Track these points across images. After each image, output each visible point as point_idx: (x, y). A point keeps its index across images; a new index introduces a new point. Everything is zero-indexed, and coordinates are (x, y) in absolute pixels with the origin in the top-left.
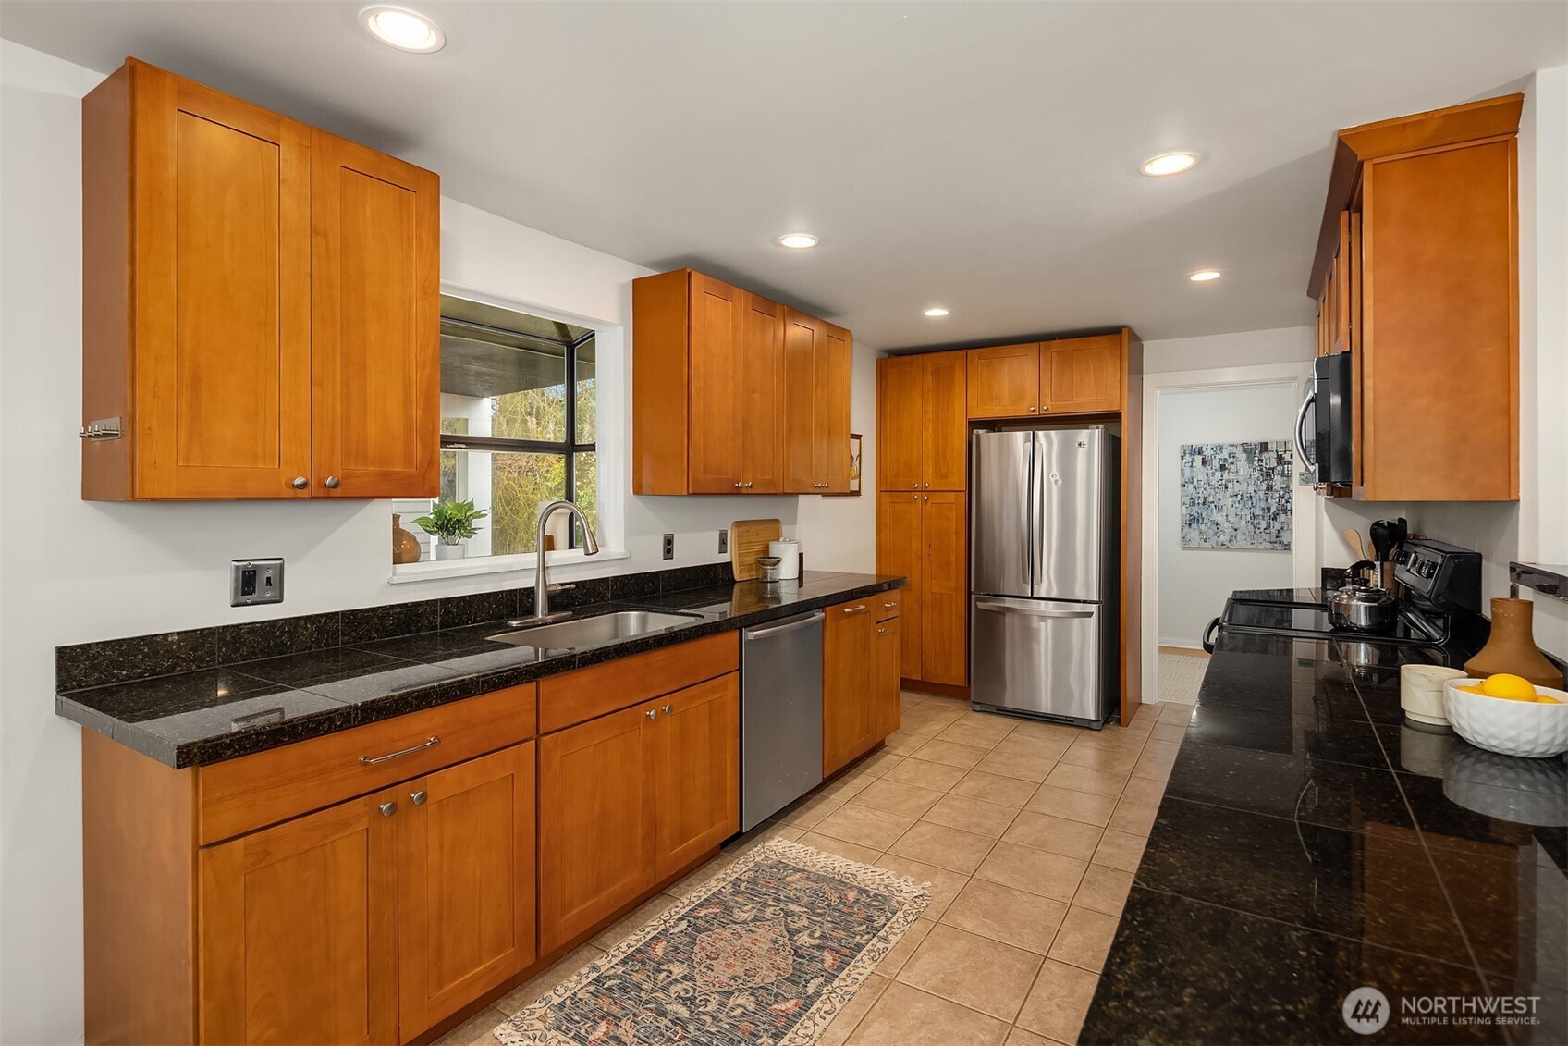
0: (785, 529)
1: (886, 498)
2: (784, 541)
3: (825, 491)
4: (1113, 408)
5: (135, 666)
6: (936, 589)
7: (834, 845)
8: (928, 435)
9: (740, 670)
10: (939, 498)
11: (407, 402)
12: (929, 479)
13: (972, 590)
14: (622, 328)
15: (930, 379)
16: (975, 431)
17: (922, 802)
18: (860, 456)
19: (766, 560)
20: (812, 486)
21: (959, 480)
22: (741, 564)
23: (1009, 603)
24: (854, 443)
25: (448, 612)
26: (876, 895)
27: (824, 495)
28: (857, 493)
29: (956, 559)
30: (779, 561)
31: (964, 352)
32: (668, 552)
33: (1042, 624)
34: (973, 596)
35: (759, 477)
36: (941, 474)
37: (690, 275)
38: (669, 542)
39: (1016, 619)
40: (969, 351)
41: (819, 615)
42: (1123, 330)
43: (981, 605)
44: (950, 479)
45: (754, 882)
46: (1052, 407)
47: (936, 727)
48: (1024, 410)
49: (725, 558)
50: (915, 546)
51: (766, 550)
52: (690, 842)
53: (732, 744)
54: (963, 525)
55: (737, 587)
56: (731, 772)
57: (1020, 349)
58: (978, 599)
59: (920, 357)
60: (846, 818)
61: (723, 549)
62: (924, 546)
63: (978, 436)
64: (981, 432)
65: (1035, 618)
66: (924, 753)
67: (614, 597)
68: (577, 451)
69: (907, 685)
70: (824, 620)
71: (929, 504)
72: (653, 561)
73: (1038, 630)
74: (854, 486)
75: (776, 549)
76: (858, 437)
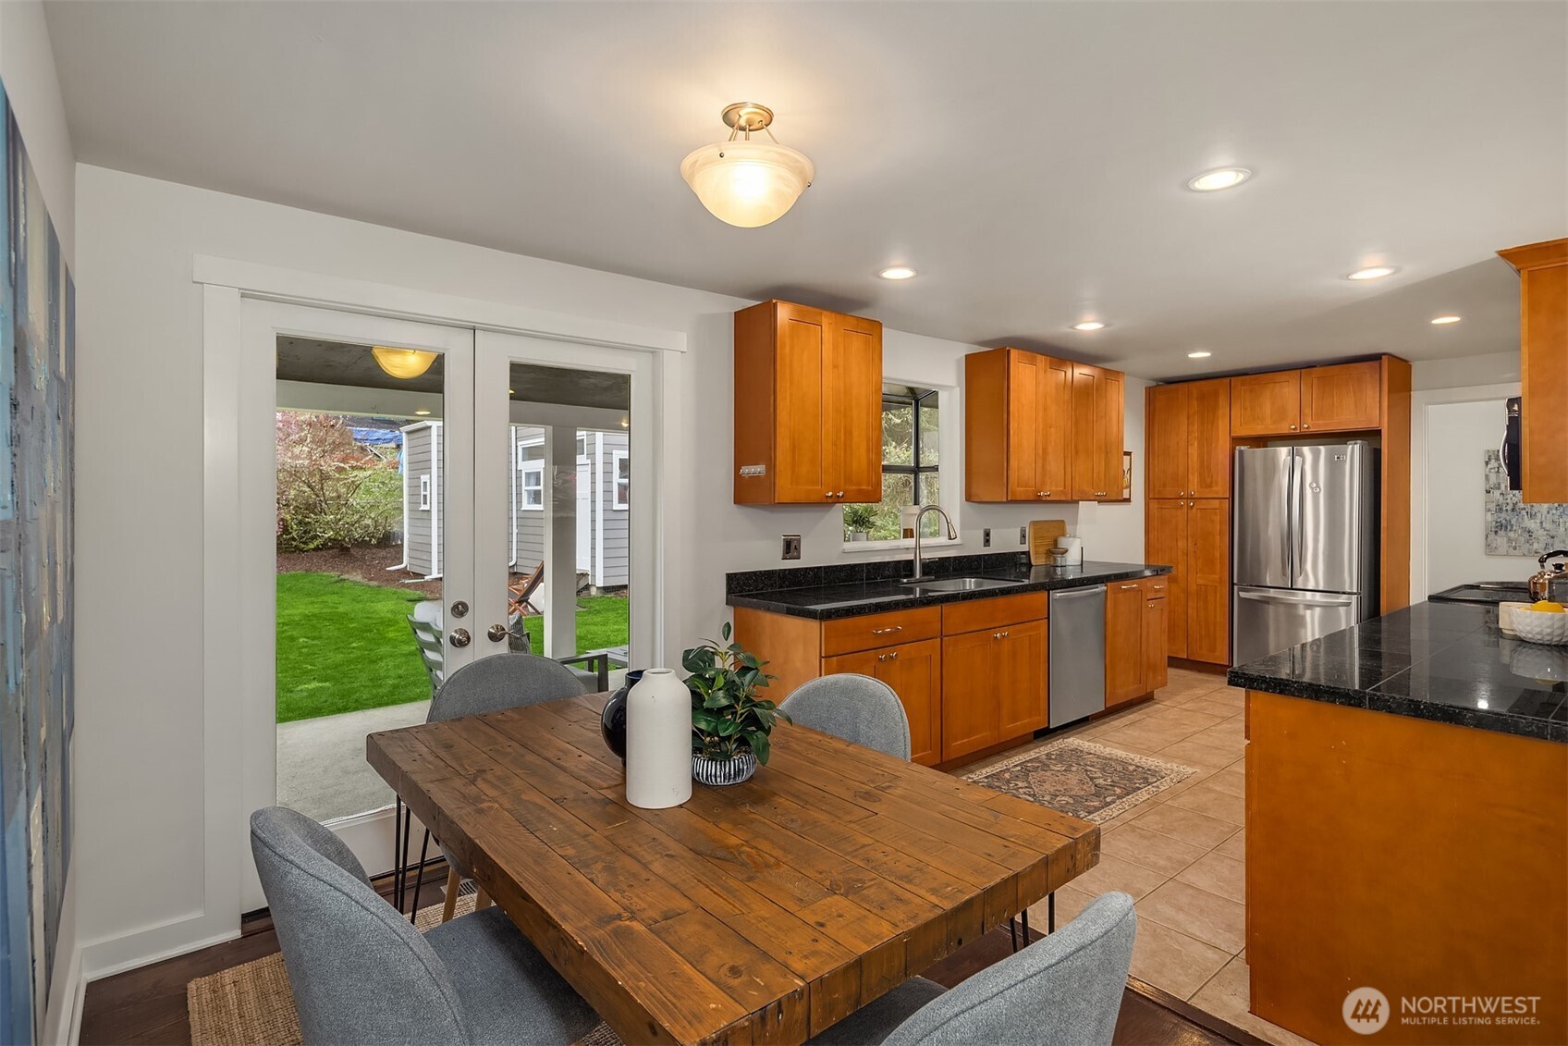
0: (1069, 528)
1: (1154, 505)
2: (1070, 537)
3: (1103, 498)
4: (1374, 425)
5: (750, 586)
6: (1200, 582)
7: (1118, 745)
8: (1194, 451)
9: (1049, 618)
10: (1203, 504)
11: (868, 450)
12: (1194, 488)
13: (1235, 581)
14: (958, 389)
15: (1195, 403)
16: (1237, 448)
17: (1185, 731)
18: (1130, 469)
19: (1054, 550)
20: (1093, 495)
21: (1221, 489)
22: (1036, 553)
23: (1272, 593)
24: (1126, 458)
25: (868, 571)
26: (1149, 770)
27: (1101, 501)
28: (1128, 500)
29: (1221, 555)
30: (1067, 551)
31: (1228, 379)
32: (987, 542)
33: (1308, 612)
34: (1236, 587)
35: (1054, 488)
36: (1206, 483)
37: (1009, 351)
38: (987, 534)
39: (1282, 609)
40: (1233, 379)
41: (1101, 588)
42: (1383, 357)
43: (1243, 595)
44: (1214, 489)
45: (1061, 755)
46: (1310, 425)
47: (1199, 692)
48: (1287, 427)
49: (1025, 548)
50: (1181, 544)
51: (1055, 543)
52: (1018, 723)
53: (1043, 667)
54: (1226, 528)
55: (1033, 569)
56: (1043, 685)
57: (1284, 376)
58: (1240, 590)
59: (1185, 385)
60: (1124, 733)
61: (1023, 542)
62: (1190, 544)
63: (1241, 452)
64: (1243, 448)
65: (1301, 607)
66: (1188, 706)
67: (955, 570)
68: (921, 472)
69: (1174, 662)
70: (1106, 592)
71: (1195, 509)
72: (976, 548)
73: (1303, 617)
74: (1126, 495)
75: (1063, 543)
76: (1128, 454)
